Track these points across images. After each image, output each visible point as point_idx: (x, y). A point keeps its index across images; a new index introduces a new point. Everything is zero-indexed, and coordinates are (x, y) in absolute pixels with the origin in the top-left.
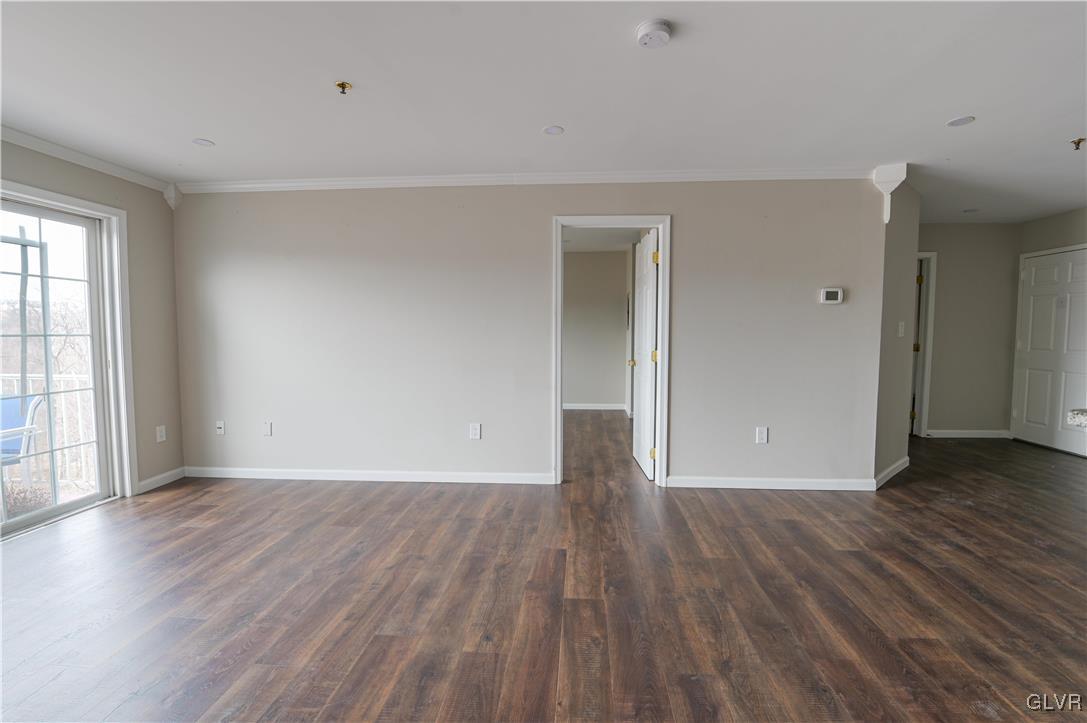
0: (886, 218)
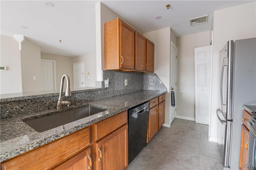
0: (20, 49)
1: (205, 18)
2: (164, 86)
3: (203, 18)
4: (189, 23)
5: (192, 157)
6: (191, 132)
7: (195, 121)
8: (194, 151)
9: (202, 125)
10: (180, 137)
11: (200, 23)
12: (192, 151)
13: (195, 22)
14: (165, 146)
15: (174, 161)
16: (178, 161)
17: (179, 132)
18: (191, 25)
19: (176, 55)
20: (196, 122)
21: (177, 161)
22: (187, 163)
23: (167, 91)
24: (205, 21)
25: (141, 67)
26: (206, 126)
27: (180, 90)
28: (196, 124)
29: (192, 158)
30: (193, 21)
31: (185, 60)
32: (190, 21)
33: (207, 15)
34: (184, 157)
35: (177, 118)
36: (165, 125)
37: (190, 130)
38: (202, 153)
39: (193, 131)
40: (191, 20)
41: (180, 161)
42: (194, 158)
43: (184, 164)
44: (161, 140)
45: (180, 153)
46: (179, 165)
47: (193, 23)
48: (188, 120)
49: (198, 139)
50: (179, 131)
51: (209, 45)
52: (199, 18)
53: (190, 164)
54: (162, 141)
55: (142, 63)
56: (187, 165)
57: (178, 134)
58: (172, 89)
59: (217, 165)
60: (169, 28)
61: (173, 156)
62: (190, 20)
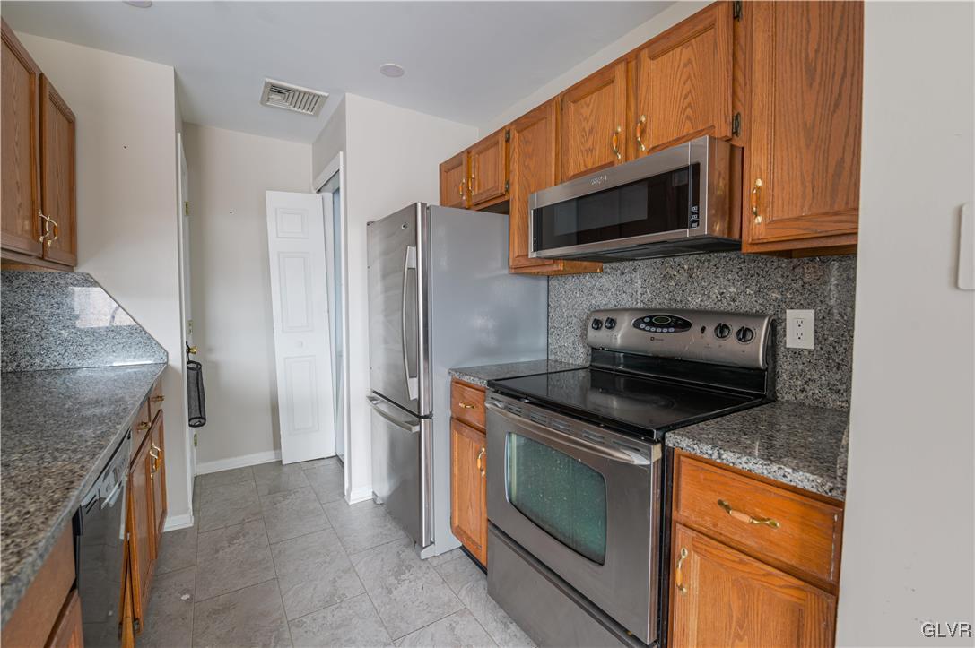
1: (316, 99)
2: (150, 338)
3: (311, 97)
4: (260, 91)
5: (334, 581)
6: (287, 502)
7: (281, 461)
8: (328, 559)
9: (305, 466)
10: (257, 541)
11: (296, 109)
12: (325, 562)
13: (278, 97)
14: (221, 608)
15: (287, 636)
16: (300, 625)
17: (242, 523)
18: (263, 102)
19: (187, 200)
20: (283, 463)
21: (297, 626)
22: (333, 607)
23: (170, 363)
24: (311, 108)
25: (20, 233)
26: (322, 464)
27: (210, 350)
28: (285, 469)
29: (334, 583)
30: (275, 89)
31: (226, 229)
32: (267, 84)
33: (326, 95)
34: (312, 596)
35: (202, 475)
36: (172, 523)
37: (281, 499)
38: (355, 550)
39: (290, 495)
40: (269, 83)
41: (308, 620)
42: (340, 578)
43: (324, 617)
44: (185, 597)
45: (291, 593)
46: (312, 634)
47: (274, 96)
48: (252, 467)
49: (318, 515)
50: (241, 519)
51: (310, 192)
52: (300, 92)
53: (343, 605)
54: (191, 598)
55: (20, 205)
56: (335, 613)
57: (244, 536)
58: (189, 350)
59: (403, 556)
60: (168, 72)
61: (273, 622)
62: (268, 80)
